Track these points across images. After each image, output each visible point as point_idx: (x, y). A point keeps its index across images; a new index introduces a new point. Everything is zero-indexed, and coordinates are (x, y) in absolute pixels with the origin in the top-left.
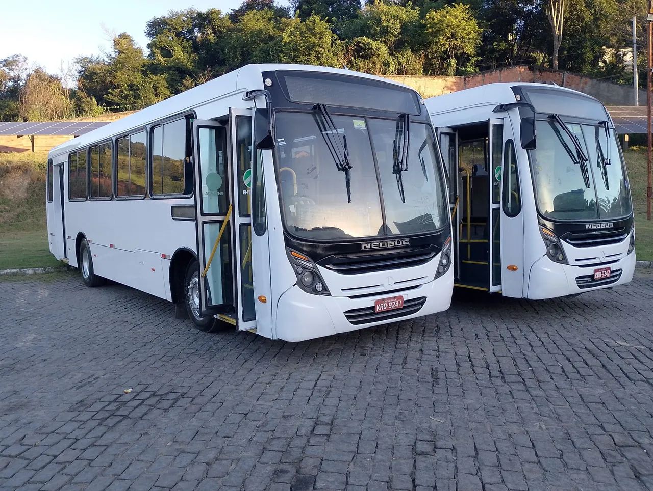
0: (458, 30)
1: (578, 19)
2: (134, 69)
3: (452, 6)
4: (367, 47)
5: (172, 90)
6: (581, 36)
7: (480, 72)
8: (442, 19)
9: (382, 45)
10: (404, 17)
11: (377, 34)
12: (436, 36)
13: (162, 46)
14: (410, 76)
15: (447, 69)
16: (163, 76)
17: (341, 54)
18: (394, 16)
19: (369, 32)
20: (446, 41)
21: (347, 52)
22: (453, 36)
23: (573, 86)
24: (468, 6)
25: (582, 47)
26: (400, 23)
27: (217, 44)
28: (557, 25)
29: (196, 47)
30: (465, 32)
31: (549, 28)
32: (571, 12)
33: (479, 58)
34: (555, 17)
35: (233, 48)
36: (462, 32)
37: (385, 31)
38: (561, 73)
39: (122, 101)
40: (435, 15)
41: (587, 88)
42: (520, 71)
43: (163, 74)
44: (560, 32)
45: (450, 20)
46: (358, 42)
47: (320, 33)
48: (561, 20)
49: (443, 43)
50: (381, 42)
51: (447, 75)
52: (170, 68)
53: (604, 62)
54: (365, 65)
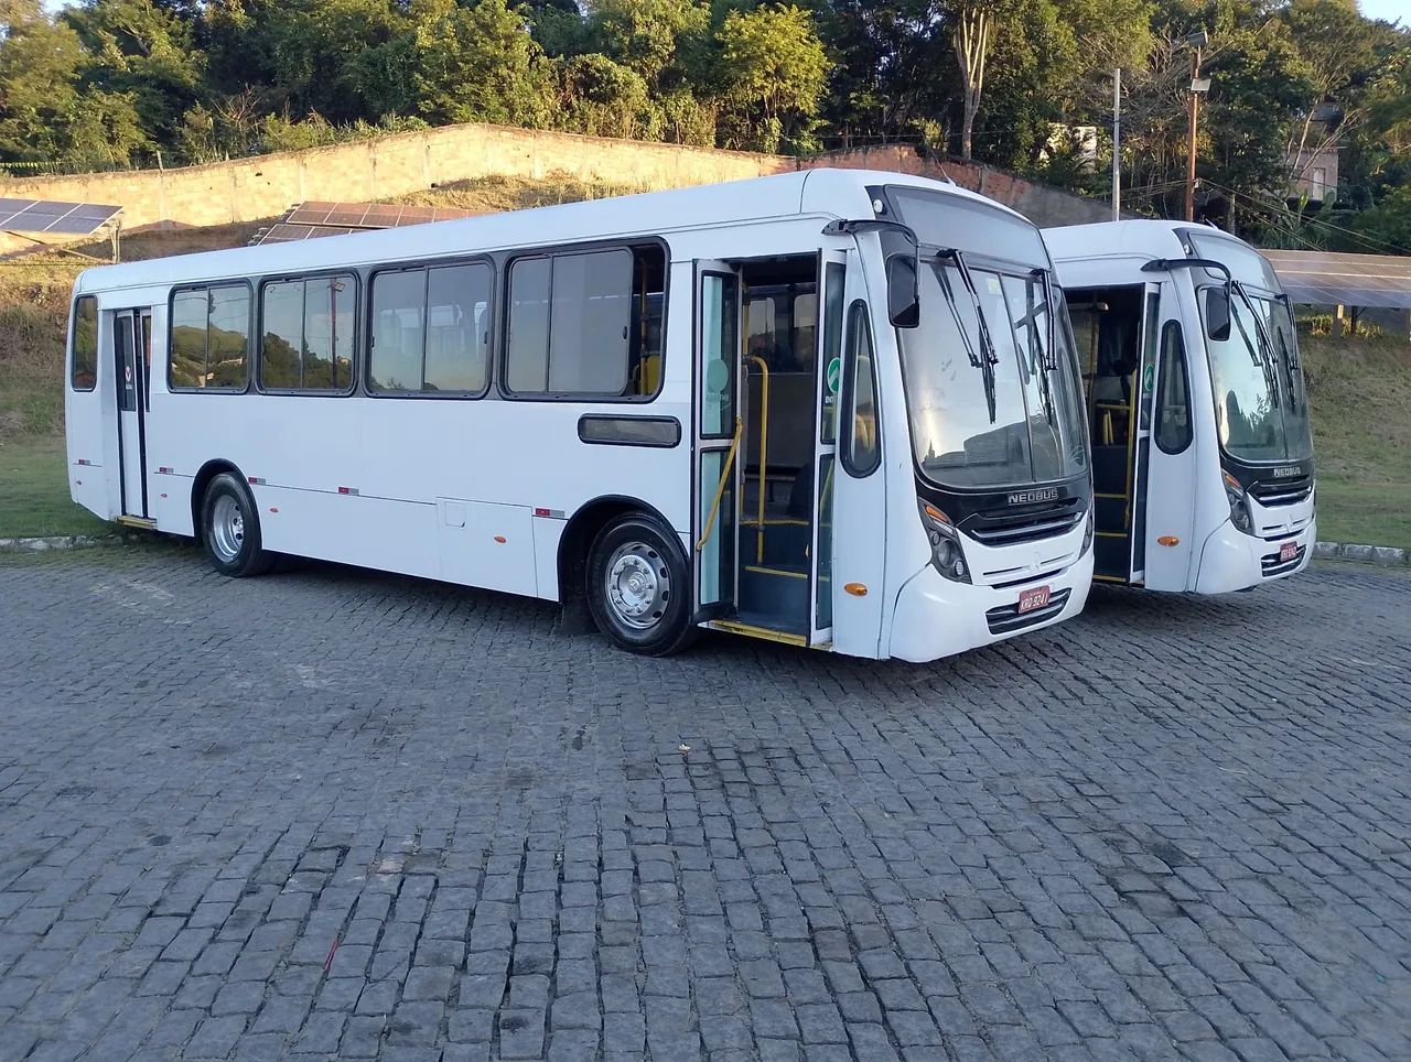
0: (789, 60)
1: (1009, 61)
2: (56, 76)
3: (778, 10)
4: (606, 77)
5: (147, 131)
6: (1013, 96)
7: (825, 151)
8: (758, 34)
9: (635, 76)
10: (681, 20)
11: (622, 51)
12: (746, 69)
13: (121, 25)
14: (691, 148)
15: (763, 138)
16: (127, 98)
17: (548, 87)
18: (660, 17)
19: (606, 43)
20: (766, 82)
21: (562, 83)
22: (779, 73)
23: (999, 193)
24: (808, 13)
25: (1015, 119)
26: (673, 31)
27: (252, 32)
28: (972, 68)
29: (200, 36)
30: (802, 66)
31: (957, 74)
32: (998, 46)
33: (826, 123)
34: (968, 53)
35: (295, 48)
36: (797, 66)
37: (642, 48)
38: (977, 168)
39: (25, 147)
40: (744, 25)
41: (1023, 200)
42: (901, 157)
43: (125, 92)
44: (978, 84)
45: (773, 37)
46: (587, 65)
47: (507, 37)
48: (979, 60)
49: (760, 86)
50: (634, 69)
51: (763, 151)
52: (143, 80)
53: (1049, 150)
54: (599, 115)
